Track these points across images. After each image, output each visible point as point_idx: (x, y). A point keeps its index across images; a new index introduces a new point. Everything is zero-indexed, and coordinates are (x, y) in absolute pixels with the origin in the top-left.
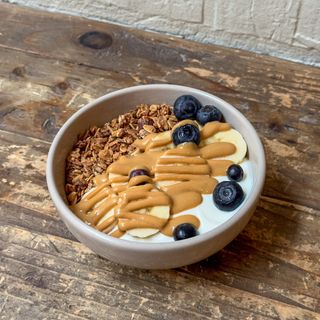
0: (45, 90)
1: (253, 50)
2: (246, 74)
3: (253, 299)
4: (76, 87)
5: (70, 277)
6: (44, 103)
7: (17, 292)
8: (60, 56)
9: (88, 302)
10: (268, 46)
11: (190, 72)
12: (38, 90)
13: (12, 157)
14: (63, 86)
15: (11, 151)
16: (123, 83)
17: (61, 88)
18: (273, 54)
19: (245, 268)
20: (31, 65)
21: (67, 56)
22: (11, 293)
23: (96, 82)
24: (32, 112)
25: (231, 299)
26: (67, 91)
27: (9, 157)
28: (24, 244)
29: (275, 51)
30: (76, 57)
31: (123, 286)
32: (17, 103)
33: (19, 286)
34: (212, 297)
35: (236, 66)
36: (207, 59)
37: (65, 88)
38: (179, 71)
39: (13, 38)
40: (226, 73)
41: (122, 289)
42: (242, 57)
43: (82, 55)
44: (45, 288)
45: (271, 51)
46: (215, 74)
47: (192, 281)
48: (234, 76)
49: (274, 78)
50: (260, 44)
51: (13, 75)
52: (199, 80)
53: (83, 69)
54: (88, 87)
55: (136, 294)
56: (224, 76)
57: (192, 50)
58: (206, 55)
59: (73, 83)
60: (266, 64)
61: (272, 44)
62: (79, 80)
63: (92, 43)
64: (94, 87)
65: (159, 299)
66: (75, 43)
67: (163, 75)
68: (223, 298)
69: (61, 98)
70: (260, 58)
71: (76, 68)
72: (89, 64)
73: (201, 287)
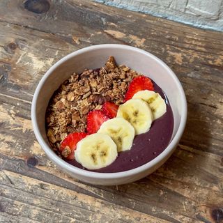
1: (156, 14)
2: (150, 35)
3: (148, 219)
4: (22, 47)
5: (21, 203)
9: (33, 222)
10: (167, 12)
11: (108, 34)
14: (13, 47)
16: (58, 43)
17: (11, 48)
18: (171, 18)
19: (143, 195)
21: (16, 20)
23: (37, 43)
25: (133, 219)
26: (16, 51)
30: (22, 20)
31: (58, 210)
34: (120, 218)
35: (143, 29)
37: (15, 48)
38: (100, 33)
40: (135, 35)
41: (57, 212)
42: (147, 21)
43: (27, 18)
44: (4, 212)
45: (171, 15)
46: (127, 35)
47: (106, 205)
48: (141, 37)
49: (170, 39)
50: (161, 11)
52: (115, 41)
53: (28, 31)
54: (31, 47)
55: (67, 215)
56: (133, 38)
57: (110, 15)
58: (121, 19)
60: (164, 27)
61: (170, 11)
62: (24, 41)
63: (35, 8)
64: (36, 47)
65: (83, 219)
66: (21, 7)
67: (88, 36)
68: (127, 218)
69: (11, 57)
70: (161, 22)
71: (22, 30)
72: (32, 27)
73: (113, 210)
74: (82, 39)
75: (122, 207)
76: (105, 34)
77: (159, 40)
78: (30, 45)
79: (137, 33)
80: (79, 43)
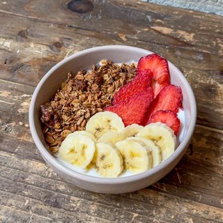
0: (44, 48)
1: (203, 10)
2: (200, 30)
3: (218, 212)
4: (68, 45)
5: (78, 199)
6: (45, 59)
7: (39, 212)
8: (54, 20)
9: (93, 218)
10: (215, 7)
11: (155, 31)
12: (40, 49)
13: (25, 104)
14: (58, 45)
15: (24, 99)
16: (104, 41)
17: (56, 46)
18: (218, 13)
19: (209, 188)
20: (31, 28)
21: (59, 20)
22: (35, 212)
23: (83, 41)
24: (36, 67)
25: (201, 213)
26: (61, 49)
27: (22, 104)
28: (40, 173)
29: (220, 10)
30: (66, 20)
31: (118, 205)
32: (24, 60)
33: (40, 207)
34: (187, 211)
35: (191, 24)
36: (169, 19)
37: (60, 47)
38: (147, 29)
39: (16, 6)
40: (183, 30)
41: (118, 207)
42: (194, 16)
43: (71, 18)
44: (60, 208)
45: (218, 11)
46: (175, 31)
47: (170, 199)
48: (190, 32)
49: (221, 33)
50: (208, 6)
51: (19, 37)
52: (163, 37)
53: (73, 30)
54: (77, 45)
55: (128, 210)
56: (182, 33)
57: (155, 12)
58: (167, 16)
59: (66, 42)
60: (214, 22)
61: (218, 5)
62: (69, 39)
63: (78, 9)
64: (82, 45)
65: (146, 214)
66: (64, 8)
67: (135, 33)
68: (195, 212)
69: (57, 55)
70: (209, 17)
71: (67, 30)
72: (76, 26)
73: (177, 204)
74: (129, 36)
75: (187, 200)
76: (151, 31)
77: (209, 34)
78: (75, 43)
79: (186, 29)
80: (125, 40)
